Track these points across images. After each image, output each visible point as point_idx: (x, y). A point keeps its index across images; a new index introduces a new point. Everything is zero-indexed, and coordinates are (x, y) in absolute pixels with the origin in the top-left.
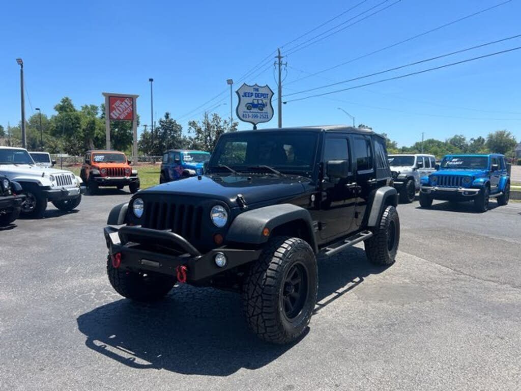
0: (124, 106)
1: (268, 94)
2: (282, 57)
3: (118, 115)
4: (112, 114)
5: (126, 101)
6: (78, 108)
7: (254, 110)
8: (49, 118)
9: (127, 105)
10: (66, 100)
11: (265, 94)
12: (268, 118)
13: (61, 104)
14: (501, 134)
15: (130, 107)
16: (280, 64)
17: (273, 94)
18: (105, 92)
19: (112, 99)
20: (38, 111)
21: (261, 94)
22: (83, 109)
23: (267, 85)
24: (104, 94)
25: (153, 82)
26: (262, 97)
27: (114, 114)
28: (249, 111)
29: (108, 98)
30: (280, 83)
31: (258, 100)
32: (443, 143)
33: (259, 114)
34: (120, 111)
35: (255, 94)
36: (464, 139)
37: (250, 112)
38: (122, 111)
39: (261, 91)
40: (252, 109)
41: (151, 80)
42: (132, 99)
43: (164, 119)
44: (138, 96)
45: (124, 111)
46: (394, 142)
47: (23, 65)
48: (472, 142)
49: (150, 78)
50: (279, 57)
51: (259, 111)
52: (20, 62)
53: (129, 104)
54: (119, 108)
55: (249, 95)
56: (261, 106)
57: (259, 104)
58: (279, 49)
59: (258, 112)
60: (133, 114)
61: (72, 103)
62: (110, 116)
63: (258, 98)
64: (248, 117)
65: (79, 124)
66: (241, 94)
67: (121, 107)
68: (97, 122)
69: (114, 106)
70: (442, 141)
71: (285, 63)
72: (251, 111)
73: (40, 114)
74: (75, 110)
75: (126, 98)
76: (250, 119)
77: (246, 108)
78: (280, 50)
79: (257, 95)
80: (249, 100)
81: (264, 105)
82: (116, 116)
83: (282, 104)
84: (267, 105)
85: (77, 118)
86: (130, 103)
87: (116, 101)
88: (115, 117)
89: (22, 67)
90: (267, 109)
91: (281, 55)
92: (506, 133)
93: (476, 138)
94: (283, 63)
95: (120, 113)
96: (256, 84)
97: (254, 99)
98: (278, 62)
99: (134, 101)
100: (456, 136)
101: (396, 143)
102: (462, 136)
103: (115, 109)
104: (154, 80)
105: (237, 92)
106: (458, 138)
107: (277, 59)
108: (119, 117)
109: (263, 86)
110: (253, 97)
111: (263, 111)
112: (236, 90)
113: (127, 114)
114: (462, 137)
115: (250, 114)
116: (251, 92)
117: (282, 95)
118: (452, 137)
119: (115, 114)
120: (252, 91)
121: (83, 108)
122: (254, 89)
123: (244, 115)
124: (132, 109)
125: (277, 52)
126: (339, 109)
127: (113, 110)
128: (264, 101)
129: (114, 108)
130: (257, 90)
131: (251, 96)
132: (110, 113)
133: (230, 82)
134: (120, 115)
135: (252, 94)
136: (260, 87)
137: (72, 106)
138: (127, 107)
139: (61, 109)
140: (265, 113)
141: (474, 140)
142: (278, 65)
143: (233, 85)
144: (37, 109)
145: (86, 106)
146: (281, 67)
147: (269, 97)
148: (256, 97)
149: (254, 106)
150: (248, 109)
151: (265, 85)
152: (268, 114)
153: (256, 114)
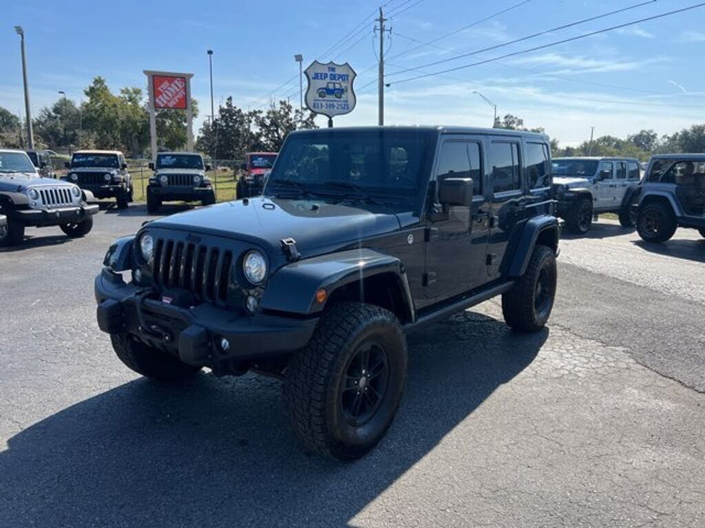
0: (173, 88)
1: (348, 76)
2: (385, 20)
4: (157, 100)
5: (176, 82)
7: (329, 97)
8: (78, 105)
9: (179, 88)
10: (98, 81)
11: (344, 75)
12: (348, 108)
13: (93, 85)
15: (182, 91)
16: (382, 30)
17: (356, 75)
18: (148, 69)
19: (157, 80)
20: (63, 95)
21: (340, 75)
23: (347, 64)
24: (146, 72)
25: (212, 55)
26: (341, 79)
27: (160, 100)
28: (321, 99)
29: (151, 78)
30: (382, 58)
31: (334, 84)
32: (623, 142)
33: (335, 103)
34: (168, 96)
35: (331, 75)
36: (654, 137)
37: (324, 100)
38: (170, 95)
39: (338, 71)
40: (327, 96)
41: (210, 52)
42: (185, 79)
44: (191, 76)
45: (173, 97)
46: (555, 139)
47: (24, 35)
48: (666, 140)
49: (209, 49)
50: (382, 20)
51: (337, 99)
52: (19, 31)
53: (181, 87)
54: (167, 92)
55: (321, 76)
56: (339, 92)
57: (335, 89)
58: (380, 9)
59: (335, 101)
60: (187, 100)
61: (107, 84)
62: (155, 102)
63: (334, 81)
64: (320, 106)
66: (312, 75)
67: (169, 91)
69: (160, 89)
70: (623, 139)
71: (389, 29)
72: (325, 98)
73: (65, 100)
74: (110, 96)
75: (176, 77)
76: (324, 110)
77: (318, 95)
78: (382, 9)
79: (333, 77)
80: (322, 84)
81: (342, 91)
82: (163, 103)
83: (385, 87)
84: (346, 91)
86: (182, 84)
88: (162, 105)
89: (23, 37)
90: (347, 96)
91: (384, 17)
93: (671, 135)
94: (385, 28)
95: (168, 98)
96: (331, 62)
97: (329, 83)
98: (379, 28)
99: (187, 81)
100: (642, 131)
101: (558, 142)
102: (652, 131)
103: (162, 94)
104: (214, 53)
105: (305, 72)
106: (645, 134)
107: (379, 23)
108: (166, 105)
109: (340, 64)
110: (328, 79)
111: (342, 99)
112: (304, 70)
113: (177, 100)
114: (652, 134)
115: (324, 103)
116: (323, 72)
118: (637, 132)
119: (162, 100)
120: (326, 71)
121: (123, 92)
122: (329, 68)
123: (314, 105)
124: (184, 94)
125: (379, 12)
127: (159, 95)
128: (344, 85)
129: (160, 92)
130: (333, 69)
131: (325, 78)
132: (155, 98)
133: (299, 58)
134: (168, 101)
135: (326, 76)
136: (338, 65)
138: (178, 90)
139: (91, 92)
140: (344, 101)
141: (668, 138)
142: (379, 31)
143: (302, 62)
144: (60, 92)
145: (127, 89)
146: (383, 34)
147: (350, 78)
148: (331, 79)
149: (329, 92)
150: (320, 96)
151: (344, 63)
152: (349, 103)
153: (331, 103)
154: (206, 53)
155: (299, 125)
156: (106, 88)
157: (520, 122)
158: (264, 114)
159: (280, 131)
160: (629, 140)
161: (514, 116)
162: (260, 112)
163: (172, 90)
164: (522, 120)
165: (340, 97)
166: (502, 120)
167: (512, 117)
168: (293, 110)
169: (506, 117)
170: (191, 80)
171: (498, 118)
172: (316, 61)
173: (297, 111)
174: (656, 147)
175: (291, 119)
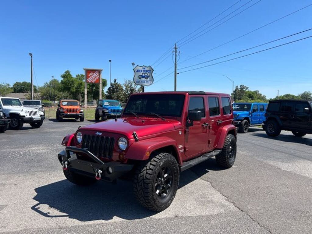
4: (88, 80)
6: (74, 76)
10: (68, 72)
13: (65, 74)
15: (98, 76)
16: (176, 52)
19: (88, 72)
20: (53, 78)
21: (147, 70)
22: (77, 77)
24: (84, 69)
25: (111, 62)
26: (147, 72)
29: (86, 71)
30: (176, 63)
35: (144, 70)
41: (110, 61)
42: (99, 72)
44: (102, 70)
45: (94, 78)
49: (109, 60)
50: (176, 48)
52: (31, 55)
53: (98, 74)
54: (92, 76)
55: (140, 71)
57: (145, 76)
59: (145, 80)
60: (99, 80)
61: (71, 73)
64: (139, 82)
65: (73, 85)
66: (136, 71)
68: (83, 84)
69: (89, 75)
73: (54, 79)
74: (72, 78)
75: (96, 71)
76: (141, 83)
77: (138, 78)
78: (176, 44)
83: (177, 74)
84: (150, 77)
85: (73, 82)
87: (91, 72)
88: (90, 82)
91: (177, 47)
94: (178, 51)
95: (92, 79)
97: (142, 74)
99: (100, 72)
111: (148, 80)
113: (96, 80)
117: (177, 69)
119: (90, 80)
123: (137, 82)
125: (175, 45)
127: (89, 78)
132: (87, 79)
134: (93, 80)
137: (70, 75)
138: (96, 76)
139: (64, 77)
142: (175, 53)
144: (52, 77)
163: (94, 76)
170: (102, 72)
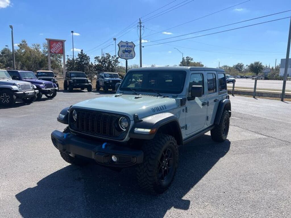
0: (58, 46)
1: (132, 46)
2: (142, 23)
3: (55, 51)
4: (51, 50)
5: (59, 43)
10: (24, 41)
11: (131, 46)
13: (22, 43)
14: (257, 63)
15: (61, 47)
16: (141, 26)
17: (135, 46)
18: (47, 38)
19: (51, 42)
20: (7, 47)
23: (132, 42)
24: (46, 39)
27: (52, 50)
28: (124, 54)
29: (49, 42)
30: (141, 36)
32: (231, 68)
33: (128, 55)
34: (56, 49)
35: (127, 46)
36: (243, 65)
38: (57, 49)
39: (129, 45)
42: (62, 42)
43: (80, 53)
44: (65, 41)
45: (58, 49)
47: (13, 28)
48: (247, 67)
50: (140, 23)
52: (11, 27)
53: (61, 45)
54: (55, 47)
57: (128, 50)
58: (140, 19)
60: (63, 50)
63: (128, 48)
66: (120, 46)
67: (56, 47)
69: (52, 46)
75: (59, 41)
76: (124, 57)
77: (122, 53)
79: (128, 46)
80: (124, 49)
81: (130, 51)
82: (53, 51)
83: (142, 47)
84: (132, 51)
87: (53, 43)
89: (12, 29)
90: (132, 53)
91: (141, 22)
92: (260, 63)
93: (249, 65)
94: (142, 26)
97: (126, 48)
98: (139, 26)
100: (239, 63)
102: (242, 63)
103: (53, 48)
105: (118, 45)
106: (239, 64)
107: (139, 24)
110: (126, 47)
111: (130, 54)
112: (118, 44)
113: (59, 50)
115: (124, 55)
116: (125, 45)
118: (236, 64)
120: (125, 44)
121: (33, 45)
123: (121, 56)
124: (62, 48)
125: (139, 20)
126: (175, 48)
127: (52, 48)
128: (131, 49)
130: (127, 44)
131: (125, 47)
132: (50, 50)
133: (115, 39)
134: (56, 51)
136: (129, 43)
138: (59, 46)
140: (131, 55)
141: (248, 66)
143: (116, 41)
145: (35, 44)
146: (141, 28)
147: (133, 47)
148: (127, 47)
149: (126, 51)
150: (123, 53)
151: (131, 42)
152: (133, 55)
153: (127, 55)
154: (71, 32)
155: (113, 62)
156: (26, 44)
157: (192, 59)
158: (100, 58)
159: (106, 64)
160: (234, 66)
161: (190, 57)
162: (99, 57)
163: (57, 46)
164: (193, 59)
165: (130, 53)
166: (185, 59)
167: (189, 57)
168: (111, 56)
169: (187, 58)
170: (65, 42)
171: (184, 58)
172: (122, 41)
173: (112, 57)
174: (244, 69)
175: (110, 60)
